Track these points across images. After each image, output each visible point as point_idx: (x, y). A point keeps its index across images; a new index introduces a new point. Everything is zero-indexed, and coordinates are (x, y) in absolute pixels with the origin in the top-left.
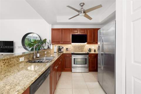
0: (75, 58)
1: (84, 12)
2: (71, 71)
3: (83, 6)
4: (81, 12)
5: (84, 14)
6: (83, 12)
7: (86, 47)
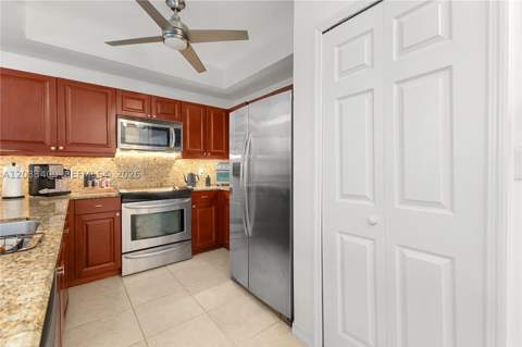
0: (134, 212)
1: (186, 36)
2: (119, 271)
3: (179, 10)
4: (175, 33)
5: (183, 43)
6: (180, 32)
7: (175, 168)
